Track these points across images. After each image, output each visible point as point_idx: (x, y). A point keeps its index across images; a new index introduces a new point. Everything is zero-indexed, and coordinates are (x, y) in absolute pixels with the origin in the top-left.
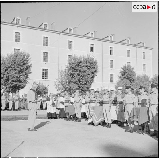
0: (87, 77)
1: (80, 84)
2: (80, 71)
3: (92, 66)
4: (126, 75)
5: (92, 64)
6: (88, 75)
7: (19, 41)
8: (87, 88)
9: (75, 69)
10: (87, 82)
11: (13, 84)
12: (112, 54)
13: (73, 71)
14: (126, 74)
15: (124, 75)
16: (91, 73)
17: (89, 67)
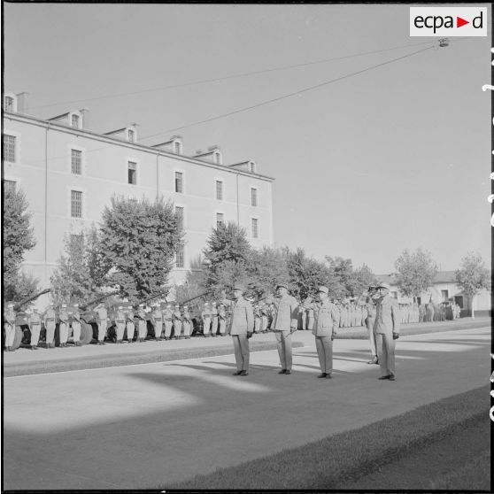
0: (156, 256)
1: (143, 275)
2: (142, 241)
3: (169, 226)
4: (226, 250)
5: (170, 223)
6: (158, 251)
8: (159, 284)
9: (126, 235)
10: (157, 269)
12: (181, 192)
13: (122, 240)
14: (228, 246)
15: (222, 248)
16: (166, 246)
17: (161, 230)
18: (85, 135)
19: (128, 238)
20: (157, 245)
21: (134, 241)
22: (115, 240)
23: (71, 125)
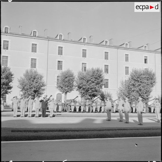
0: (146, 87)
1: (141, 93)
2: (141, 82)
3: (151, 77)
6: (147, 85)
7: (86, 57)
8: (147, 96)
9: (136, 81)
10: (147, 91)
11: (92, 93)
13: (135, 82)
16: (150, 84)
17: (148, 79)
18: (129, 49)
19: (137, 81)
20: (147, 83)
21: (139, 82)
22: (133, 82)
23: (125, 47)
